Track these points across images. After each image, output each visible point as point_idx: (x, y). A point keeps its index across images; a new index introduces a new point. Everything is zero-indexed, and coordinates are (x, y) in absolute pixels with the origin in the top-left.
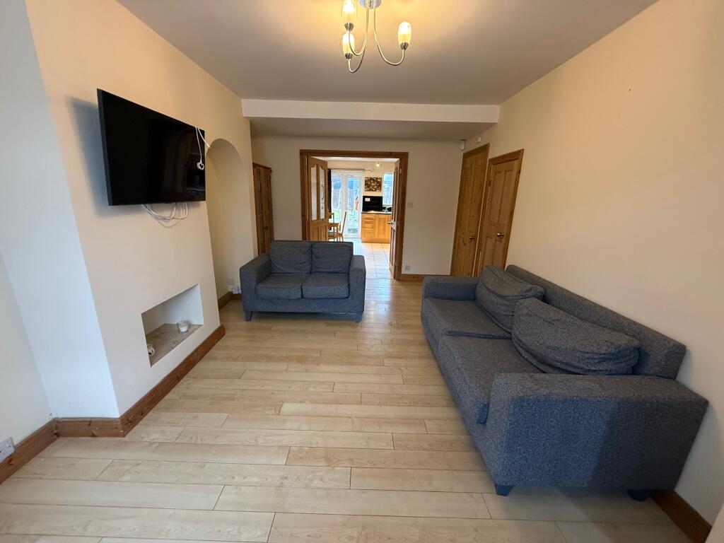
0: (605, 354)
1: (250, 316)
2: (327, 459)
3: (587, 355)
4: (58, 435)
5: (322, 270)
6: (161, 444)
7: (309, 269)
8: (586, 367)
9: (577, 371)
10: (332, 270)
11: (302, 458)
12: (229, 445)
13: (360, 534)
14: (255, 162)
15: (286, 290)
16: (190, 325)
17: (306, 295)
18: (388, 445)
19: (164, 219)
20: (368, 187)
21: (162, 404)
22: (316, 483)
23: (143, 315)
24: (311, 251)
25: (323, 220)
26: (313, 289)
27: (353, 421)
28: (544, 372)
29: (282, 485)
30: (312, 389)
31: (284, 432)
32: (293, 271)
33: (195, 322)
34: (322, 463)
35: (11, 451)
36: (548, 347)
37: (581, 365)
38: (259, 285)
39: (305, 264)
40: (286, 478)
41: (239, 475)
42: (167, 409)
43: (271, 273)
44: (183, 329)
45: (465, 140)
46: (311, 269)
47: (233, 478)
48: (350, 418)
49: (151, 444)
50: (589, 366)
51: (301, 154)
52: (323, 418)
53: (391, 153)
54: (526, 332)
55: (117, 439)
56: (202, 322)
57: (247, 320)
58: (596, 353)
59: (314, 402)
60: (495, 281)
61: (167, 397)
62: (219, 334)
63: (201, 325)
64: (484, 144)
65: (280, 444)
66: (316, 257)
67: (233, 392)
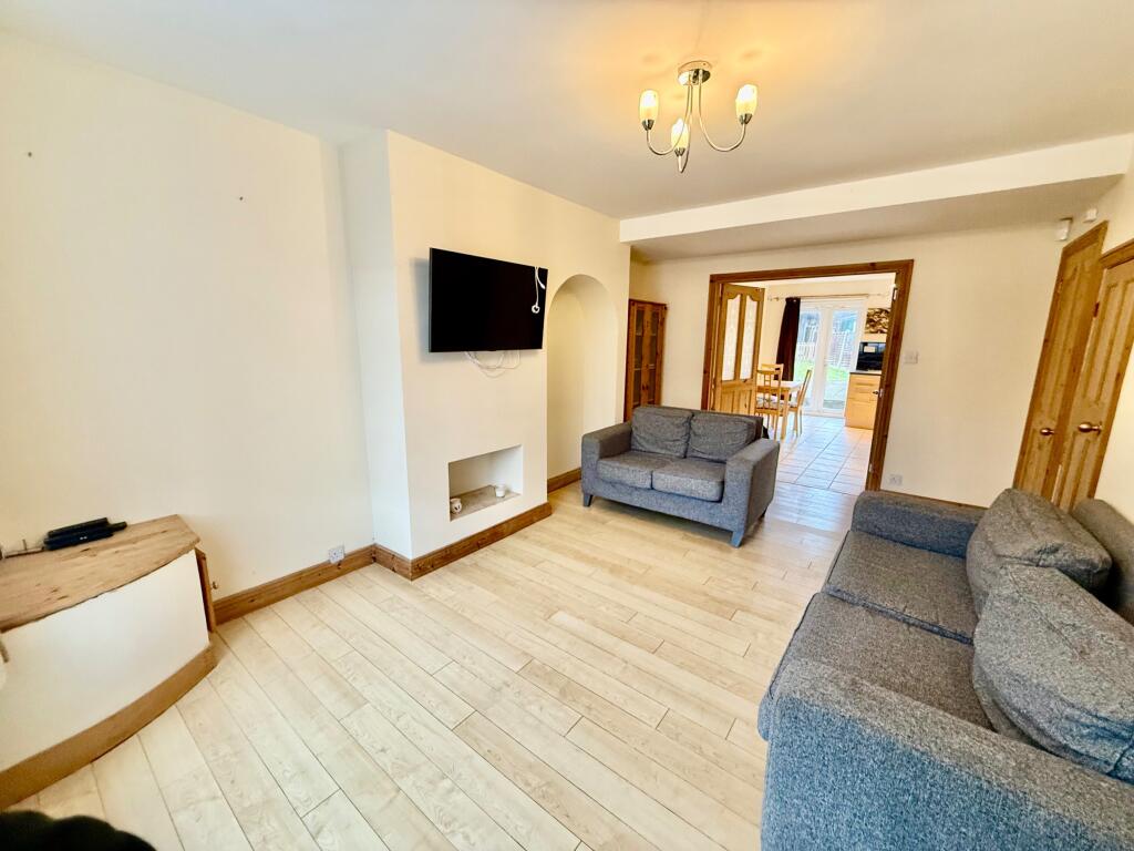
0: (1106, 720)
1: (589, 501)
2: (563, 692)
3: (1069, 711)
4: (375, 559)
5: (700, 455)
6: (432, 599)
7: (682, 451)
8: (1061, 739)
9: (1044, 742)
10: (715, 458)
11: (537, 676)
12: (480, 627)
13: (540, 787)
14: (633, 298)
15: (629, 474)
16: (508, 492)
17: (656, 486)
18: (651, 718)
19: (488, 368)
20: (873, 326)
21: (454, 564)
22: (534, 709)
23: (449, 464)
24: (690, 424)
25: (745, 381)
26: (667, 479)
27: (625, 668)
28: (991, 727)
29: (499, 690)
30: (603, 608)
31: (539, 640)
32: (658, 451)
33: (515, 489)
34: (555, 693)
35: (341, 557)
36: (1010, 673)
37: (1052, 730)
38: (604, 461)
39: (677, 443)
40: (508, 686)
41: (471, 658)
42: (454, 571)
43: (630, 449)
44: (499, 493)
45: (1071, 219)
46: (686, 452)
47: (464, 657)
48: (626, 662)
49: (425, 595)
50: (1068, 737)
51: (711, 281)
52: (592, 647)
53: (873, 264)
54: (992, 633)
55: (406, 580)
56: (520, 492)
57: (584, 506)
58: (1089, 713)
59: (595, 624)
60: (1009, 524)
61: (462, 560)
62: (542, 512)
63: (518, 495)
64: (1101, 221)
65: (527, 651)
66: (695, 435)
67: (518, 578)
